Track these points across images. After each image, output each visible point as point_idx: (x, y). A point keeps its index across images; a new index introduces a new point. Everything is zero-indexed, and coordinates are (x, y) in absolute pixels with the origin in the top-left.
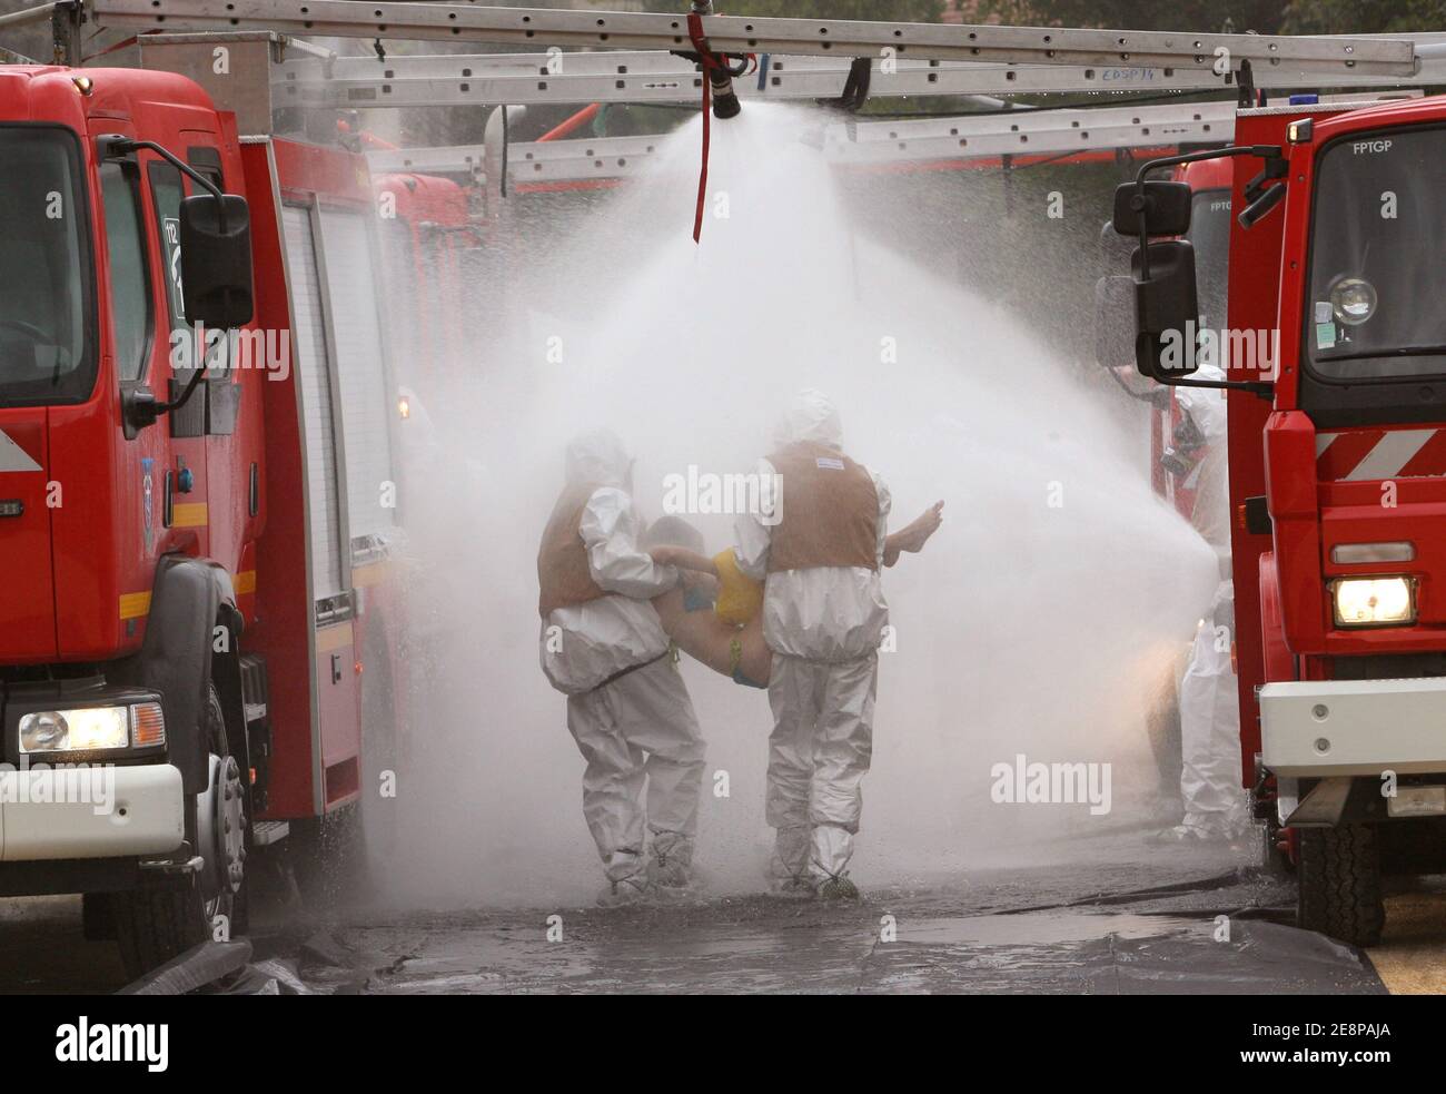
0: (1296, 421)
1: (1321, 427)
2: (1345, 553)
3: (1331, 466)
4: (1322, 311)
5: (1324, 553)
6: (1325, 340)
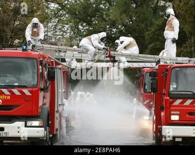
0: (168, 98)
1: (170, 99)
2: (172, 112)
3: (171, 103)
4: (171, 86)
5: (170, 112)
6: (171, 89)
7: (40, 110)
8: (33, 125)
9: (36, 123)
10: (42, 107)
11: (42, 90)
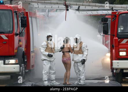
2: (120, 50)
6: (119, 31)
7: (15, 51)
8: (10, 63)
9: (12, 61)
10: (17, 49)
11: (17, 35)
